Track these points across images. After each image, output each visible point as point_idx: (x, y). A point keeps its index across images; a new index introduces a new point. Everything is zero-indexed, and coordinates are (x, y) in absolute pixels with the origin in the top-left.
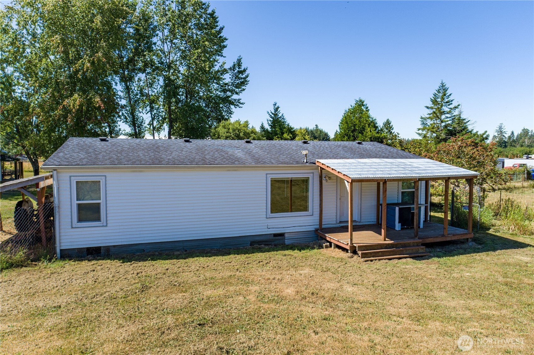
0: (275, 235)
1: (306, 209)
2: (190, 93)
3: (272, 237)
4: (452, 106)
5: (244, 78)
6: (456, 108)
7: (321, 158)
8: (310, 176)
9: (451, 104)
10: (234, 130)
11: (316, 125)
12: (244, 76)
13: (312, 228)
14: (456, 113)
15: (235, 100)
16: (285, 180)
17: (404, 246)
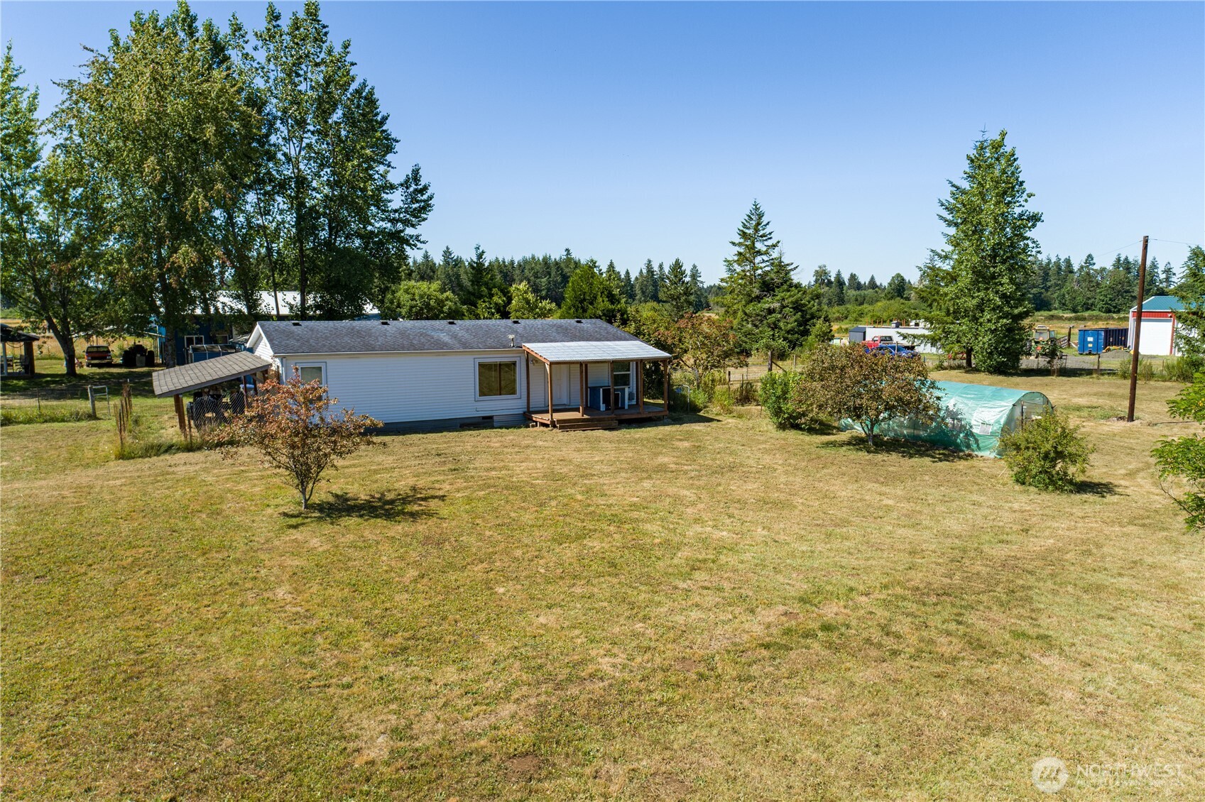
0: (484, 418)
1: (514, 393)
2: (337, 226)
3: (481, 420)
4: (769, 243)
5: (424, 201)
6: (774, 246)
7: (529, 342)
8: (517, 360)
9: (770, 238)
10: (421, 297)
11: (567, 250)
12: (425, 197)
13: (521, 411)
14: (775, 254)
15: (411, 237)
16: (491, 365)
17: (599, 420)
